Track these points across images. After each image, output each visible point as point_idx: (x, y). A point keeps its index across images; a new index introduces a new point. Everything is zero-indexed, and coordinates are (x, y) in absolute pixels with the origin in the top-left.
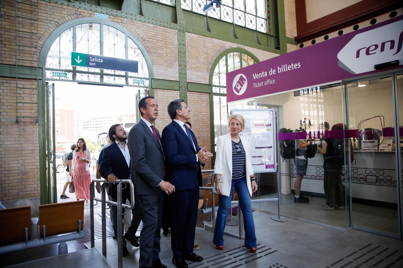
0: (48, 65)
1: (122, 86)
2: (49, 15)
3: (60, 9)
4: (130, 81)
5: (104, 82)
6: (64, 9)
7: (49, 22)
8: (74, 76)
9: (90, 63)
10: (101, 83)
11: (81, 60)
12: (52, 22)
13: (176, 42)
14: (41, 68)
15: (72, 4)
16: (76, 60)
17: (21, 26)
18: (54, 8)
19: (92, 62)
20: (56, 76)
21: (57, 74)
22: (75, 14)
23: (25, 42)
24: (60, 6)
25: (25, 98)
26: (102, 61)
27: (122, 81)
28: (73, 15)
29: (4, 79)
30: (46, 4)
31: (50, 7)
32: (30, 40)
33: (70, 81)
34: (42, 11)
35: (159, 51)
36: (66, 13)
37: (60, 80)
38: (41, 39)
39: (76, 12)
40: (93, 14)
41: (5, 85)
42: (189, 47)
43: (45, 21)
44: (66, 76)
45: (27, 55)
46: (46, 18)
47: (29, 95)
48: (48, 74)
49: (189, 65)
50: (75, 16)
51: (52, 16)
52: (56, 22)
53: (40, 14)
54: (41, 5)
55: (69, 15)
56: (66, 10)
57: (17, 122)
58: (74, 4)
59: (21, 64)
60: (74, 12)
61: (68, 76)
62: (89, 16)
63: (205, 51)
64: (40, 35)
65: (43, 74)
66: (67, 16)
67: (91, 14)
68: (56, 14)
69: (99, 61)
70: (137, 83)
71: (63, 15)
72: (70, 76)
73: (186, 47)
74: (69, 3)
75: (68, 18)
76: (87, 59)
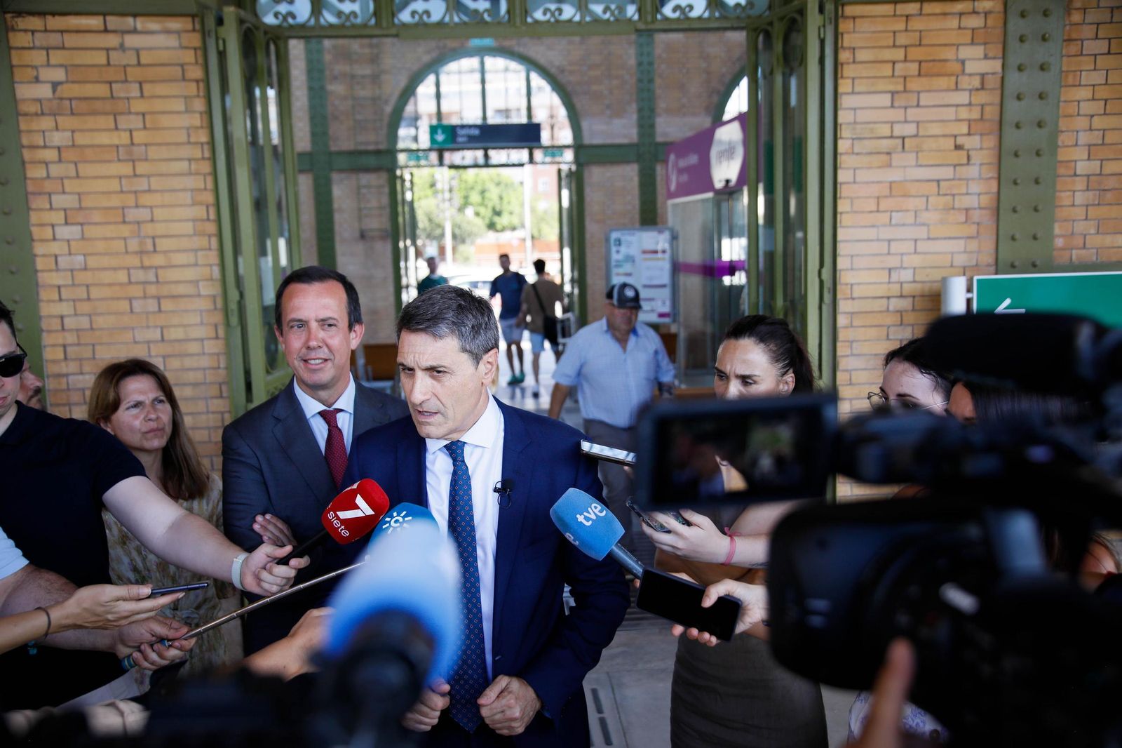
0: (401, 145)
1: (521, 165)
4: (538, 155)
5: (490, 161)
7: (397, 71)
8: (441, 158)
9: (458, 138)
10: (485, 164)
11: (444, 136)
12: (402, 71)
13: (632, 62)
14: (392, 152)
16: (436, 136)
19: (461, 136)
20: (412, 160)
21: (414, 157)
22: (437, 48)
23: (366, 112)
26: (476, 133)
27: (523, 155)
32: (374, 107)
33: (435, 166)
34: (388, 56)
35: (594, 88)
37: (419, 166)
38: (388, 103)
40: (466, 42)
41: (345, 181)
42: (663, 66)
43: (393, 71)
44: (427, 158)
46: (393, 66)
48: (402, 158)
49: (661, 105)
50: (437, 52)
51: (403, 61)
52: (407, 69)
53: (385, 61)
54: (386, 46)
57: (363, 236)
59: (363, 148)
61: (430, 158)
62: (460, 47)
63: (704, 65)
64: (386, 97)
65: (395, 160)
67: (462, 43)
68: (408, 55)
69: (472, 132)
70: (550, 157)
71: (419, 55)
72: (434, 156)
73: (656, 66)
75: (426, 58)
76: (452, 131)
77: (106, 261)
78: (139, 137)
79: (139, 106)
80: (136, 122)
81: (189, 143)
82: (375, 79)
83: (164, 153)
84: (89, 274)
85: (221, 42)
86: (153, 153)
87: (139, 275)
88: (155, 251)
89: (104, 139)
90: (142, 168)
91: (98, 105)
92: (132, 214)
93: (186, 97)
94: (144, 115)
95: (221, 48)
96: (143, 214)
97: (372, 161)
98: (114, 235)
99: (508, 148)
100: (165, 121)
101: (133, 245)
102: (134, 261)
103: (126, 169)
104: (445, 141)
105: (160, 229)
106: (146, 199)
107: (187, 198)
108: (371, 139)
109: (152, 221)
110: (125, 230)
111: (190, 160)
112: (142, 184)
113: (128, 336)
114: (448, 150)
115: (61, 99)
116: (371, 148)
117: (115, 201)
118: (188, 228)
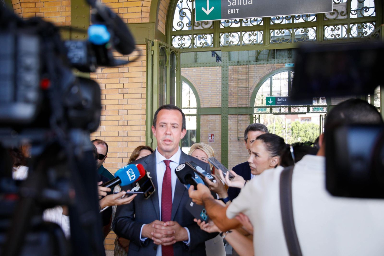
0: (256, 105)
1: (304, 113)
2: (256, 73)
3: (262, 67)
4: (311, 109)
5: (291, 112)
6: (265, 66)
7: (256, 77)
8: (271, 110)
9: (278, 102)
10: (289, 113)
11: (272, 101)
12: (257, 77)
14: (252, 108)
15: (269, 62)
16: (269, 101)
17: (241, 83)
18: (259, 67)
19: (279, 101)
20: (259, 111)
21: (260, 110)
22: (272, 68)
23: (243, 93)
24: (262, 65)
25: (243, 126)
26: (286, 100)
27: (305, 109)
28: (270, 69)
29: (233, 115)
30: (254, 67)
31: (256, 68)
32: (246, 91)
33: (268, 113)
34: (252, 72)
36: (266, 69)
37: (262, 113)
38: (251, 89)
39: (273, 67)
40: (283, 65)
41: (233, 119)
43: (254, 77)
44: (265, 110)
45: (244, 100)
46: (254, 75)
47: (245, 124)
48: (256, 110)
50: (271, 69)
51: (258, 73)
52: (260, 76)
53: (251, 74)
54: (252, 68)
55: (268, 70)
56: (266, 67)
57: (239, 140)
58: (270, 62)
59: (241, 106)
60: (271, 67)
61: (267, 110)
62: (281, 68)
64: (251, 87)
65: (253, 111)
66: (267, 71)
67: (282, 66)
68: (260, 71)
69: (284, 100)
70: (317, 110)
71: (264, 71)
72: (268, 109)
74: (267, 62)
75: (267, 72)
76: (276, 100)
77: (112, 128)
78: (126, 86)
79: (127, 75)
80: (125, 80)
81: (142, 88)
82: (247, 80)
83: (134, 91)
84: (106, 132)
85: (152, 51)
86: (130, 91)
87: (121, 134)
88: (127, 125)
89: (115, 86)
90: (126, 96)
91: (114, 75)
92: (121, 112)
93: (142, 72)
94: (128, 78)
95: (152, 54)
96: (125, 112)
97: (244, 111)
98: (115, 120)
99: (299, 107)
100: (135, 80)
101: (121, 123)
102: (120, 128)
103: (121, 96)
104: (272, 104)
105: (130, 117)
106: (126, 107)
107: (139, 106)
108: (244, 103)
109: (127, 115)
110: (119, 118)
111: (141, 93)
112: (125, 102)
113: (116, 155)
114: (274, 107)
115: (103, 73)
116: (244, 106)
117: (116, 108)
118: (139, 117)
